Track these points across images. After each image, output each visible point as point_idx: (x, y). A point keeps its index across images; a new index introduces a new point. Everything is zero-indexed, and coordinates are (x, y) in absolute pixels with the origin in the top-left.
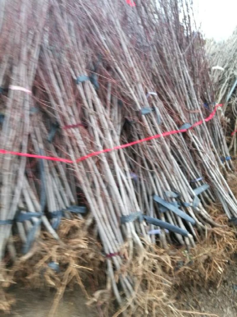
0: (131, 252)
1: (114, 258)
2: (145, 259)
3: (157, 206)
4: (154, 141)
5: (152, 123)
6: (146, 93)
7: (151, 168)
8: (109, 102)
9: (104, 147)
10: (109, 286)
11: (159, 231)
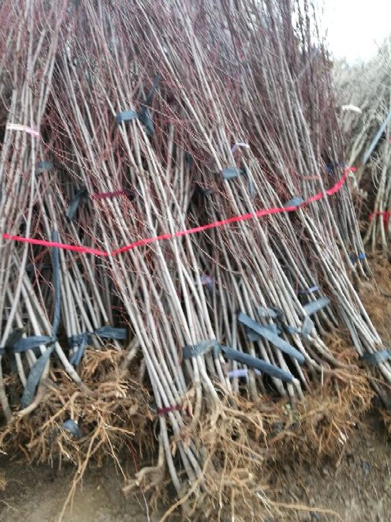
0: (199, 405)
1: (171, 414)
2: (220, 417)
3: (243, 331)
4: (243, 225)
5: (240, 193)
6: (233, 143)
7: (236, 268)
8: (170, 156)
9: (159, 231)
10: (161, 461)
11: (245, 372)
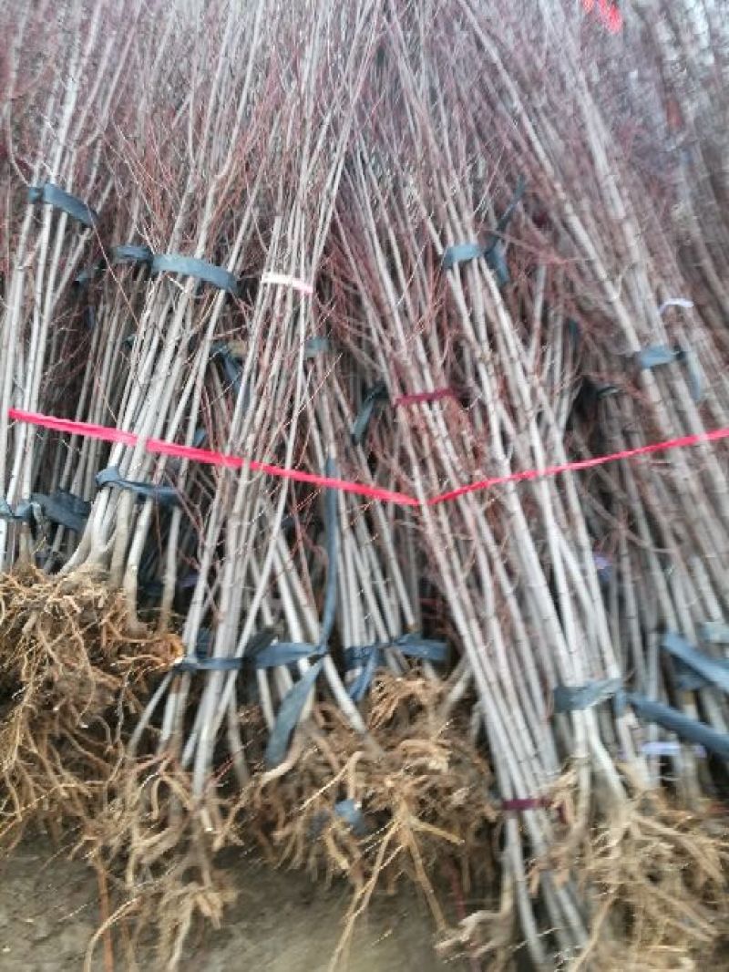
0: (584, 804)
1: (529, 814)
2: (627, 835)
3: (671, 669)
6: (659, 301)
7: (659, 542)
8: (537, 325)
9: (514, 464)
10: (506, 903)
